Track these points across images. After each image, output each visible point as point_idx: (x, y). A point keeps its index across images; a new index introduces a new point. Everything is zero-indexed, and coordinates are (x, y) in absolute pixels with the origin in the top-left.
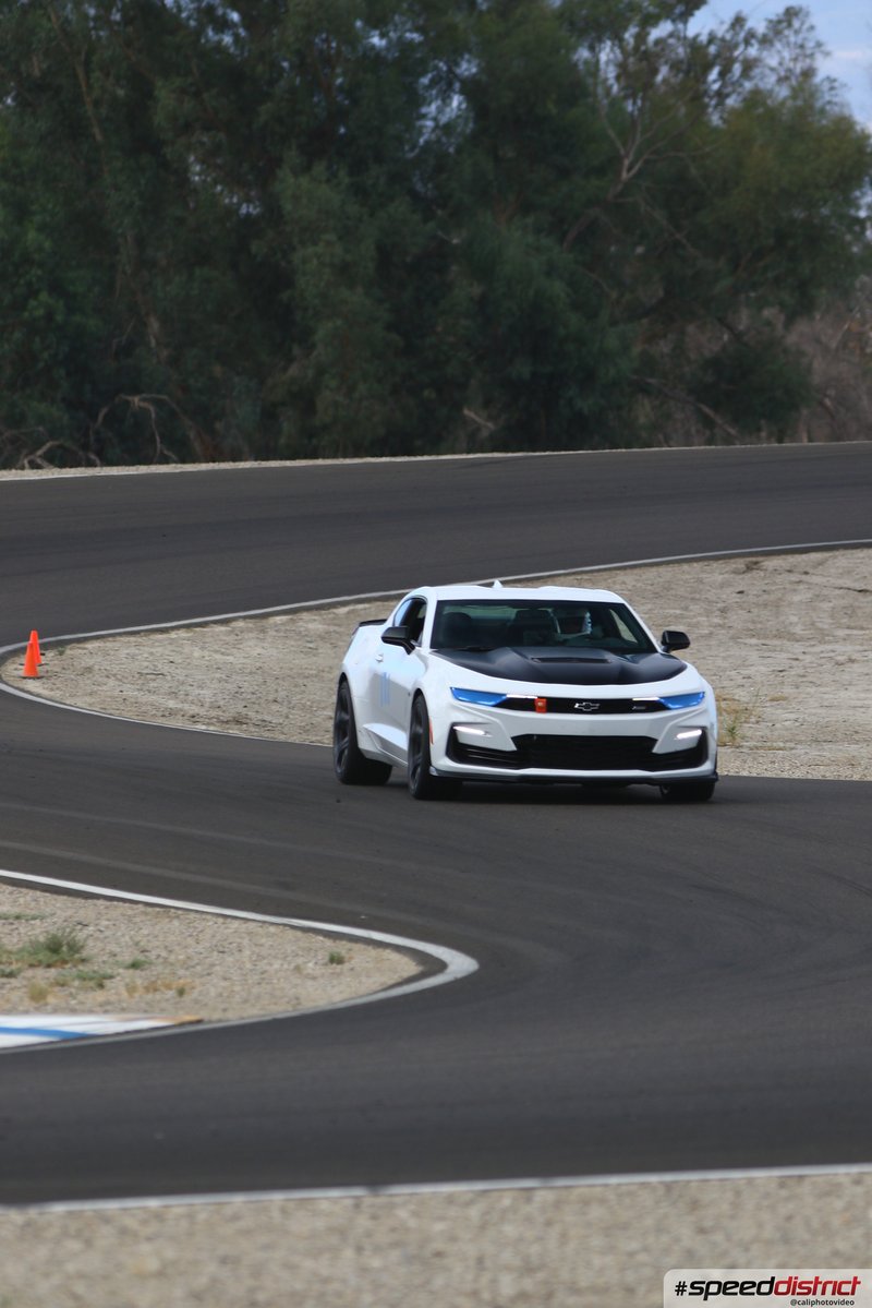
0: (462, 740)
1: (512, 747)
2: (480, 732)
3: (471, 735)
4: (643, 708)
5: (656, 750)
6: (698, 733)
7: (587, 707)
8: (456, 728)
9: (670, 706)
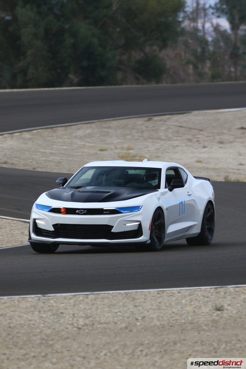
0: (39, 226)
1: (52, 229)
2: (44, 223)
3: (41, 224)
4: (109, 212)
5: (112, 231)
6: (138, 223)
7: (82, 212)
8: (37, 221)
9: (122, 211)
